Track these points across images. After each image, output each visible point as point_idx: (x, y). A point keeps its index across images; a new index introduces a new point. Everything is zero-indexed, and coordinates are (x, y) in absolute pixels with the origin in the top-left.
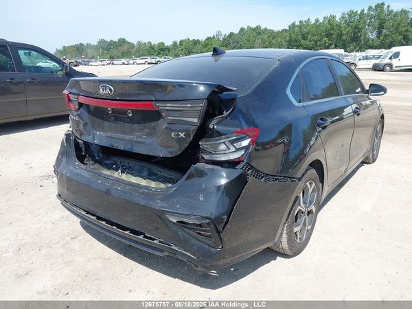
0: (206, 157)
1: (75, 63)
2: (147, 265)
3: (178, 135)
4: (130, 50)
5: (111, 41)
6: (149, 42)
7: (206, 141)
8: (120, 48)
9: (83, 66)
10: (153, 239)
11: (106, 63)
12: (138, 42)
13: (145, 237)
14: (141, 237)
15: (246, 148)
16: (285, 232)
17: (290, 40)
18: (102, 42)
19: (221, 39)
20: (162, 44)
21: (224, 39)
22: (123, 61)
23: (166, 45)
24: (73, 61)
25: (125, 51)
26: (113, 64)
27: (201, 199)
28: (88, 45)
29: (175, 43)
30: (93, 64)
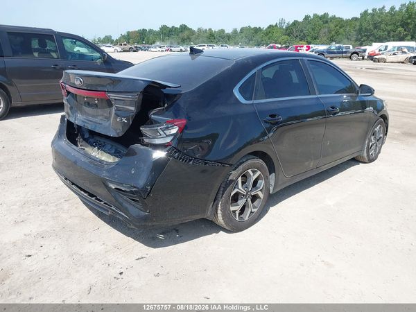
0: (146, 140)
1: (135, 49)
2: (112, 226)
3: (122, 120)
4: (191, 37)
5: (173, 27)
6: (210, 29)
7: (145, 127)
8: (180, 35)
9: (143, 52)
10: (101, 201)
11: (164, 50)
12: (199, 29)
13: (97, 199)
14: (94, 199)
15: (175, 135)
16: (219, 208)
17: (360, 30)
18: (164, 28)
19: (284, 27)
20: (223, 31)
21: (287, 28)
22: (181, 48)
23: (226, 32)
24: (133, 46)
25: (185, 37)
26: (171, 50)
27: (133, 172)
28: (151, 31)
29: (235, 31)
30: (152, 49)
